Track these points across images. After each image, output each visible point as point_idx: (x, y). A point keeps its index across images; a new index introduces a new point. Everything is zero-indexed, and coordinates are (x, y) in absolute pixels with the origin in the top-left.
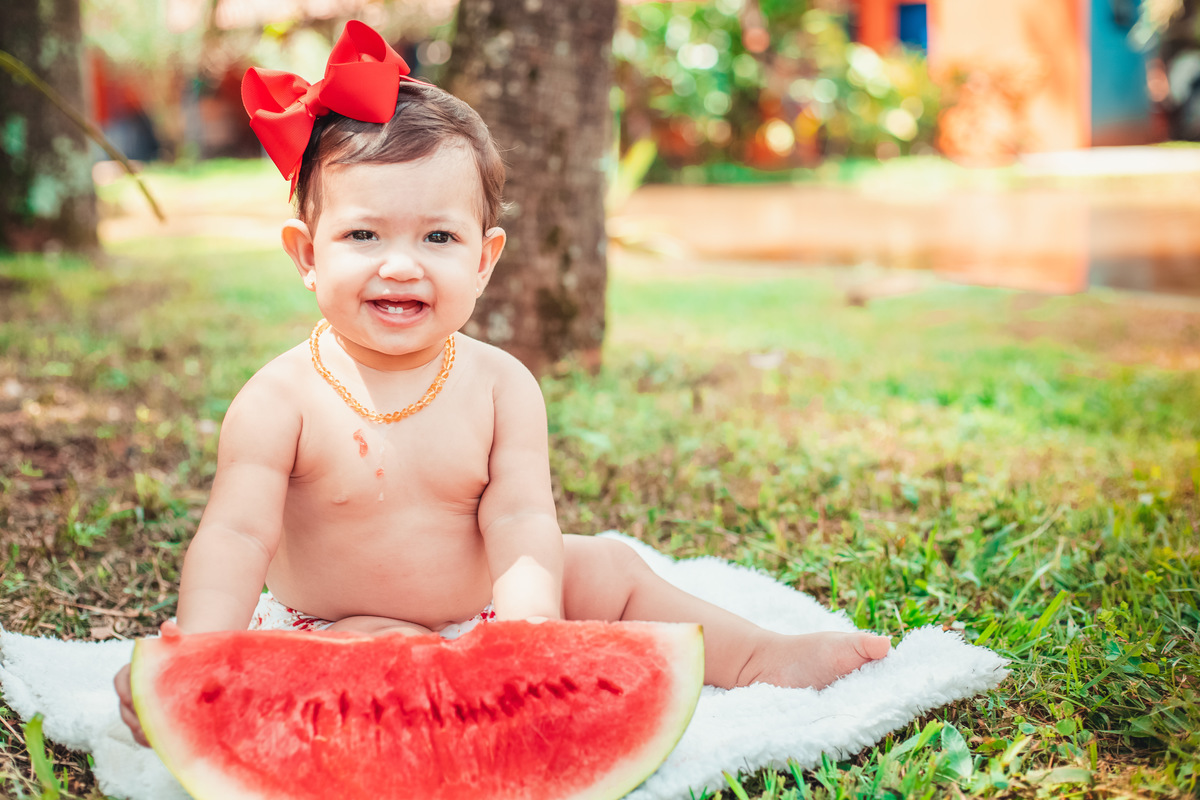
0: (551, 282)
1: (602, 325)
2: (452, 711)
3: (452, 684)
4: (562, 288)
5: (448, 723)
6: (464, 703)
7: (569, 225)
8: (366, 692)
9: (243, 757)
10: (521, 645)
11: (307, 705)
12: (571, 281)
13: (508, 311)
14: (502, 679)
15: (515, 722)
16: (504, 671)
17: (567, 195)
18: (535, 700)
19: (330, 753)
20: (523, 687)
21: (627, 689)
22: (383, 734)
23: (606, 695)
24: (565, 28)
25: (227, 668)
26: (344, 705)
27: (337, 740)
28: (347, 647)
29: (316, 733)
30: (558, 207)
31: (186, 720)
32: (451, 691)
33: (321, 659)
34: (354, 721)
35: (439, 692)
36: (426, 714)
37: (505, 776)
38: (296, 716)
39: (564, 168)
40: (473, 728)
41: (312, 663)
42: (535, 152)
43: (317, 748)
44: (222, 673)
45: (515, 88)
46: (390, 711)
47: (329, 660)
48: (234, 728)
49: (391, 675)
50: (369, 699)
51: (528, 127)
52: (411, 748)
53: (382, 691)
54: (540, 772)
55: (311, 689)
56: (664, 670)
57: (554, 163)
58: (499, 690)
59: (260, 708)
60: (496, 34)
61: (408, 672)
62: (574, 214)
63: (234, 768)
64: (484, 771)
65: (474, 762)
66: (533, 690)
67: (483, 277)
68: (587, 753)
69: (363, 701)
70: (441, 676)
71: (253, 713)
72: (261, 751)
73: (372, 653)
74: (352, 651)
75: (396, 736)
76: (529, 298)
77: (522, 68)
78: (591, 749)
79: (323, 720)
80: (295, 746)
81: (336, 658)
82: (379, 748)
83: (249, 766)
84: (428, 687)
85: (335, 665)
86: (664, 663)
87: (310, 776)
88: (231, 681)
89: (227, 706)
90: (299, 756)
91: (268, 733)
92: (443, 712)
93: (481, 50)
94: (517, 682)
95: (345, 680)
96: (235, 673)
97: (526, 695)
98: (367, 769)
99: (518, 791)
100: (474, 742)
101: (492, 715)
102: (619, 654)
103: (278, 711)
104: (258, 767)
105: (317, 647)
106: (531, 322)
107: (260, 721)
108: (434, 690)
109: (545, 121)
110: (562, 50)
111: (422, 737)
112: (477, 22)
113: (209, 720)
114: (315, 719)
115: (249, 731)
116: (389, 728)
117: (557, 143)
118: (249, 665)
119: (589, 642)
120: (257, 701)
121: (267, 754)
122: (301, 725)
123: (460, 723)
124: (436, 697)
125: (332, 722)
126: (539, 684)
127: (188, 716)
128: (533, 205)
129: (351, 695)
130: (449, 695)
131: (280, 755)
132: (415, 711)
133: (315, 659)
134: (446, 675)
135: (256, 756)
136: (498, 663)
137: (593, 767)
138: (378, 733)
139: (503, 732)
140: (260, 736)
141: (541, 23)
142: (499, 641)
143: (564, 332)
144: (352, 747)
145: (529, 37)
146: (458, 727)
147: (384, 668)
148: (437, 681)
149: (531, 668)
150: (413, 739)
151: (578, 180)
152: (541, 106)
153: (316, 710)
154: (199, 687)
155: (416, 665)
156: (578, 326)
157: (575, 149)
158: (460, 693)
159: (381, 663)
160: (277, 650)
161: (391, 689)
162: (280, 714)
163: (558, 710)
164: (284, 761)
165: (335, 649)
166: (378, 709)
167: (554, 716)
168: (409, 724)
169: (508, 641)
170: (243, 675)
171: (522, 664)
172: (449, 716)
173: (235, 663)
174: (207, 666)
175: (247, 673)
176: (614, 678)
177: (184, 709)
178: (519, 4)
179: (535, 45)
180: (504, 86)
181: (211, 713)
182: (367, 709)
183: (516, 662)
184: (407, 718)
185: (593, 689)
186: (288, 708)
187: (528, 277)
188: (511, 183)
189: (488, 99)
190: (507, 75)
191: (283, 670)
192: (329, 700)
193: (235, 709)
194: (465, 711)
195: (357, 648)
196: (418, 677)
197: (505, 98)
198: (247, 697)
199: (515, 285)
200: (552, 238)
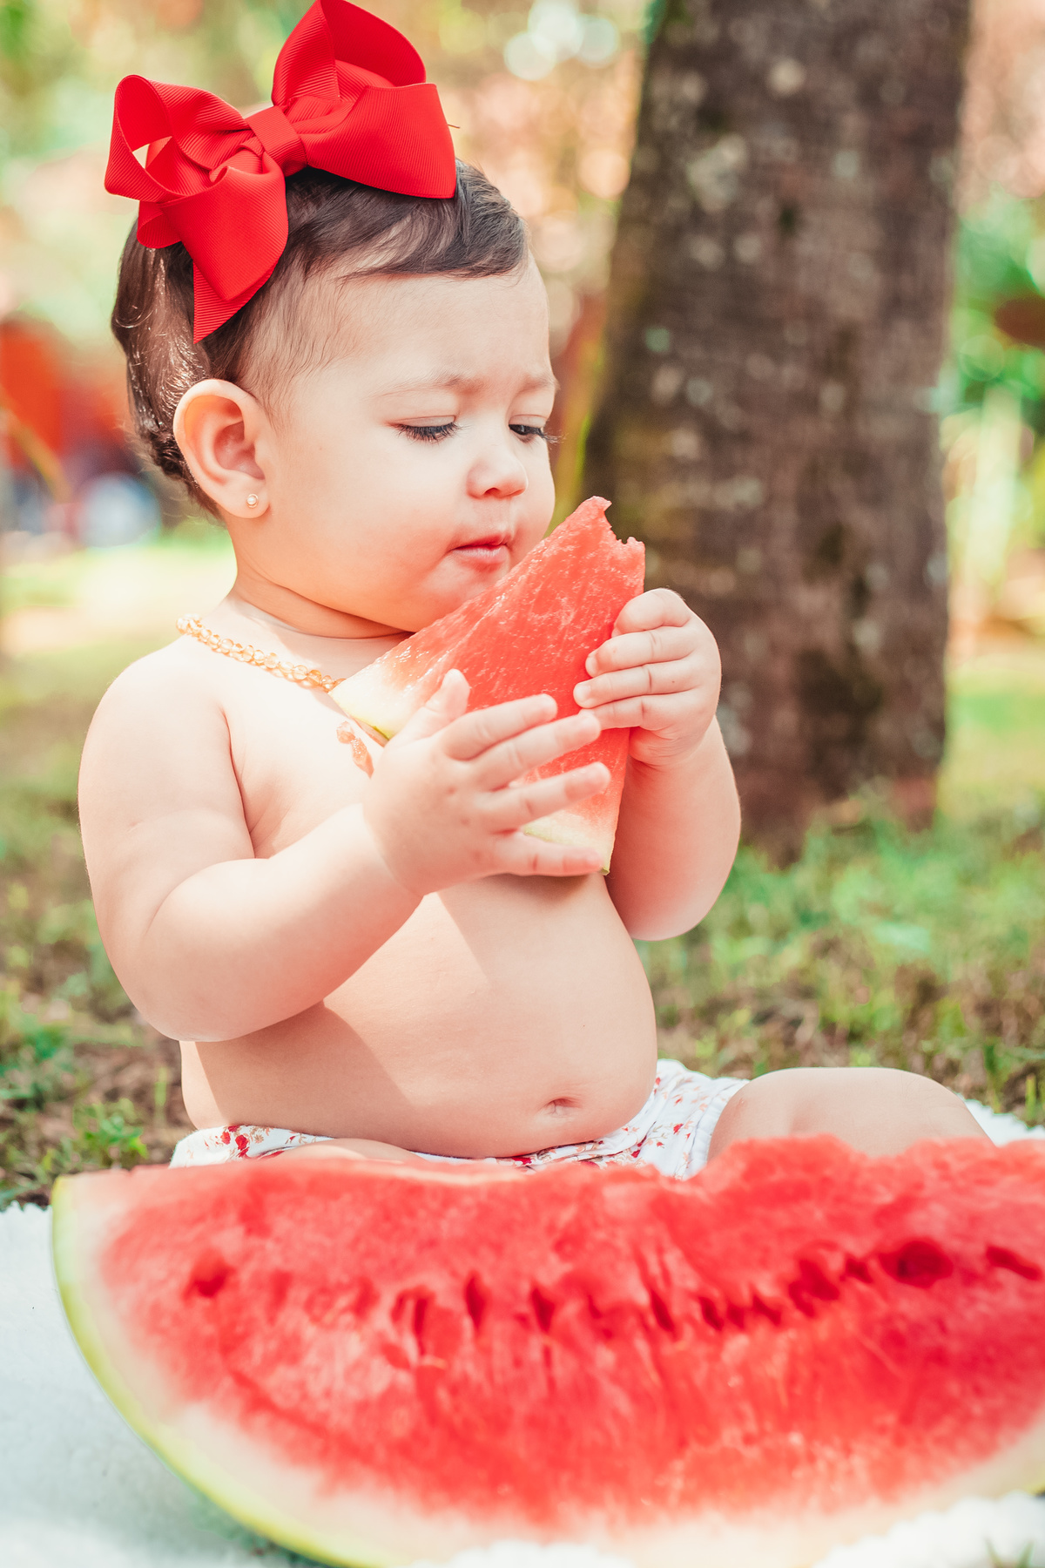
0: (827, 636)
1: (939, 729)
2: (696, 1310)
3: (690, 1257)
4: (852, 649)
5: (688, 1332)
6: (715, 1294)
7: (863, 522)
8: (517, 1274)
9: (278, 1399)
10: (826, 1181)
11: (401, 1301)
12: (871, 633)
13: (740, 697)
14: (792, 1246)
15: (823, 1328)
16: (795, 1232)
17: (860, 462)
18: (861, 1287)
19: (454, 1391)
20: (834, 1264)
22: (557, 1352)
23: (1005, 1276)
24: (853, 123)
25: (239, 1231)
26: (476, 1300)
27: (466, 1364)
28: (472, 1191)
29: (422, 1351)
30: (841, 485)
31: (163, 1332)
32: (688, 1270)
33: (422, 1213)
34: (499, 1328)
35: (666, 1275)
36: (641, 1317)
37: (809, 1438)
38: (380, 1318)
39: (852, 407)
40: (737, 1344)
41: (406, 1221)
42: (792, 374)
43: (426, 1381)
44: (229, 1241)
45: (750, 248)
46: (570, 1311)
47: (438, 1215)
48: (258, 1349)
49: (567, 1243)
50: (525, 1288)
51: (777, 324)
52: (615, 1379)
53: (551, 1271)
54: (882, 1430)
55: (410, 1269)
57: (832, 395)
58: (789, 1269)
59: (309, 1306)
60: (713, 143)
61: (600, 1235)
62: (876, 500)
63: (261, 1420)
64: (769, 1426)
65: (747, 1408)
66: (855, 1268)
68: (978, 1391)
69: (514, 1291)
70: (668, 1241)
71: (293, 1317)
72: (316, 1388)
73: (524, 1202)
74: (483, 1198)
75: (584, 1358)
76: (781, 671)
77: (765, 208)
78: (984, 1382)
79: (435, 1327)
80: (381, 1377)
81: (453, 1212)
82: (551, 1383)
83: (294, 1417)
84: (642, 1262)
85: (451, 1225)
87: (416, 1434)
88: (247, 1256)
89: (238, 1308)
90: (391, 1396)
91: (328, 1355)
92: (676, 1310)
93: (682, 176)
94: (823, 1252)
95: (474, 1252)
96: (255, 1241)
97: (842, 1278)
98: (533, 1422)
99: (842, 1466)
100: (744, 1369)
101: (774, 1317)
102: (1026, 1198)
103: (344, 1311)
104: (311, 1417)
105: (413, 1191)
106: (787, 718)
107: (310, 1331)
108: (654, 1269)
109: (814, 312)
110: (847, 167)
111: (637, 1358)
112: (673, 122)
113: (207, 1330)
114: (419, 1327)
115: (290, 1351)
116: (569, 1342)
117: (839, 356)
118: (281, 1224)
119: (963, 1175)
120: (298, 1294)
121: (328, 1394)
122: (392, 1336)
123: (711, 1332)
124: (661, 1285)
125: (454, 1333)
126: (866, 1258)
127: (166, 1322)
128: (788, 482)
129: (488, 1280)
130: (685, 1278)
131: (354, 1394)
132: (621, 1310)
133: (412, 1214)
134: (678, 1240)
135: (305, 1396)
136: (782, 1217)
137: (994, 1420)
138: (547, 1353)
139: (801, 1350)
140: (311, 1359)
141: (804, 116)
142: (778, 1176)
143: (856, 740)
144: (498, 1378)
145: (779, 145)
146: (708, 1340)
147: (551, 1229)
148: (660, 1251)
149: (845, 1223)
150: (621, 1363)
151: (882, 430)
152: (803, 281)
153: (419, 1310)
154: (185, 1269)
155: (614, 1222)
156: (885, 728)
157: (877, 368)
158: (707, 1271)
159: (544, 1219)
160: (335, 1196)
161: (566, 1268)
162: (348, 1318)
163: (911, 1304)
164: (362, 1407)
165: (449, 1196)
166: (543, 1308)
167: (903, 1317)
168: (607, 1335)
169: (800, 1175)
170: (270, 1245)
171: (831, 1219)
172: (690, 1319)
173: (254, 1220)
174: (200, 1228)
175: (278, 1240)
176: (1021, 1245)
177: (156, 1310)
178: (757, 80)
179: (791, 159)
180: (728, 244)
181: (212, 1316)
182: (525, 1308)
183: (816, 1214)
184: (603, 1323)
185: (979, 1267)
186: (363, 1305)
187: (779, 628)
188: (744, 437)
189: (697, 272)
190: (733, 223)
191: (348, 1234)
192: (444, 1290)
193: (258, 1311)
194: (721, 1308)
195: (494, 1192)
196: (621, 1243)
197: (732, 272)
198: (280, 1285)
199: (753, 645)
200: (829, 548)
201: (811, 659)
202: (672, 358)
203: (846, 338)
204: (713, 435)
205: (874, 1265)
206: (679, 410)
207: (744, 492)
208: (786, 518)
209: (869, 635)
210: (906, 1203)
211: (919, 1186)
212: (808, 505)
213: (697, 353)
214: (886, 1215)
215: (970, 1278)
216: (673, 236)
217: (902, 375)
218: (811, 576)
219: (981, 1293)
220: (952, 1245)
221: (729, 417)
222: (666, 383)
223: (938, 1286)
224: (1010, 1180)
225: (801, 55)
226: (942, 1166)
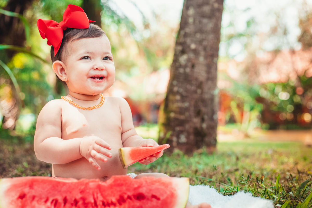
0: (198, 125)
2: (101, 203)
3: (102, 195)
4: (202, 128)
5: (99, 207)
6: (105, 201)
7: (204, 109)
8: (73, 197)
10: (126, 183)
11: (53, 201)
12: (204, 126)
14: (119, 193)
15: (122, 207)
16: (120, 191)
17: (203, 101)
18: (129, 201)
20: (126, 196)
21: (162, 198)
23: (154, 199)
24: (202, 53)
25: (28, 188)
26: (65, 201)
28: (68, 183)
30: (200, 104)
34: (68, 205)
35: (97, 198)
38: (49, 204)
39: (202, 93)
41: (56, 188)
42: (193, 88)
44: (26, 190)
45: (188, 70)
46: (80, 203)
47: (62, 187)
49: (82, 192)
50: (73, 199)
51: (191, 81)
53: (78, 196)
55: (55, 195)
56: (175, 192)
57: (199, 91)
58: (118, 197)
59: (38, 201)
60: (183, 55)
61: (88, 191)
62: (206, 106)
66: (129, 197)
70: (98, 192)
71: (35, 203)
74: (70, 184)
76: (191, 130)
77: (190, 64)
79: (58, 205)
81: (65, 187)
84: (93, 195)
85: (64, 189)
86: (175, 190)
88: (29, 192)
89: (26, 201)
92: (98, 204)
93: (178, 60)
94: (124, 195)
95: (67, 193)
96: (31, 190)
97: (127, 199)
101: (114, 205)
102: (159, 187)
105: (59, 183)
106: (192, 137)
107: (37, 205)
108: (96, 196)
109: (196, 79)
110: (201, 59)
112: (178, 53)
113: (20, 204)
114: (55, 205)
117: (200, 85)
118: (35, 187)
119: (149, 183)
120: (36, 199)
122: (50, 207)
123: (103, 207)
125: (60, 205)
127: (13, 203)
128: (193, 103)
129: (68, 198)
130: (100, 198)
132: (88, 203)
133: (58, 186)
134: (100, 192)
136: (118, 189)
141: (195, 52)
142: (119, 182)
145: (192, 55)
147: (80, 189)
148: (97, 194)
149: (128, 190)
151: (207, 96)
152: (195, 75)
153: (55, 202)
154: (18, 195)
155: (90, 189)
156: (207, 139)
157: (206, 88)
158: (104, 197)
161: (81, 196)
162: (43, 203)
163: (137, 203)
165: (64, 184)
166: (76, 202)
167: (136, 206)
168: (86, 207)
169: (122, 182)
170: (33, 191)
171: (126, 189)
172: (100, 205)
173: (31, 187)
174: (22, 188)
175: (35, 190)
176: (157, 195)
177: (12, 201)
178: (189, 47)
179: (194, 58)
180: (185, 69)
181: (21, 202)
182: (73, 202)
183: (124, 188)
184: (85, 205)
185: (150, 198)
186: (46, 201)
187: (191, 124)
188: (186, 97)
189: (180, 73)
190: (185, 67)
191: (46, 190)
192: (60, 199)
193: (29, 202)
194: (106, 203)
195: (72, 183)
196: (91, 192)
197: (185, 74)
198: (34, 198)
199: (187, 126)
200: (198, 113)
201: (196, 129)
202: (177, 85)
204: (182, 96)
205: (132, 197)
206: (178, 93)
207: (186, 104)
208: (192, 109)
210: (139, 187)
211: (142, 184)
212: (195, 107)
213: (180, 85)
214: (135, 189)
215: (148, 199)
217: (209, 89)
218: (196, 117)
219: (149, 202)
220: (146, 194)
221: (184, 94)
222: (176, 89)
223: (142, 201)
224: (157, 184)
225: (195, 43)
226: (146, 181)
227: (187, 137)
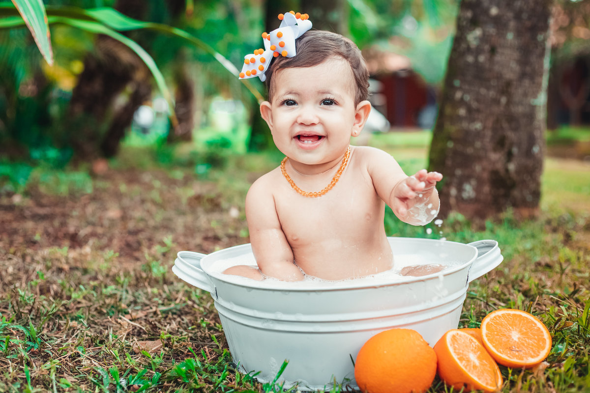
0: (499, 166)
4: (507, 170)
7: (511, 135)
13: (474, 182)
17: (511, 119)
24: (512, 24)
30: (505, 125)
42: (492, 93)
45: (482, 58)
51: (489, 80)
57: (503, 100)
60: (474, 29)
62: (515, 129)
67: (360, 126)
76: (485, 175)
77: (487, 47)
93: (465, 38)
106: (486, 189)
109: (499, 77)
110: (510, 36)
112: (464, 23)
117: (506, 88)
128: (490, 124)
141: (498, 22)
143: (507, 196)
145: (492, 30)
151: (519, 110)
152: (496, 68)
156: (516, 193)
157: (518, 93)
178: (486, 12)
179: (494, 34)
180: (476, 57)
187: (485, 163)
188: (478, 111)
189: (468, 65)
190: (478, 51)
197: (476, 64)
199: (478, 168)
200: (501, 143)
201: (495, 173)
202: (460, 88)
203: (509, 84)
204: (470, 110)
206: (462, 102)
207: (478, 126)
208: (489, 133)
209: (512, 167)
212: (494, 130)
213: (466, 87)
216: (462, 54)
217: (525, 95)
218: (495, 150)
221: (474, 105)
222: (458, 95)
225: (498, 6)
227: (477, 190)
